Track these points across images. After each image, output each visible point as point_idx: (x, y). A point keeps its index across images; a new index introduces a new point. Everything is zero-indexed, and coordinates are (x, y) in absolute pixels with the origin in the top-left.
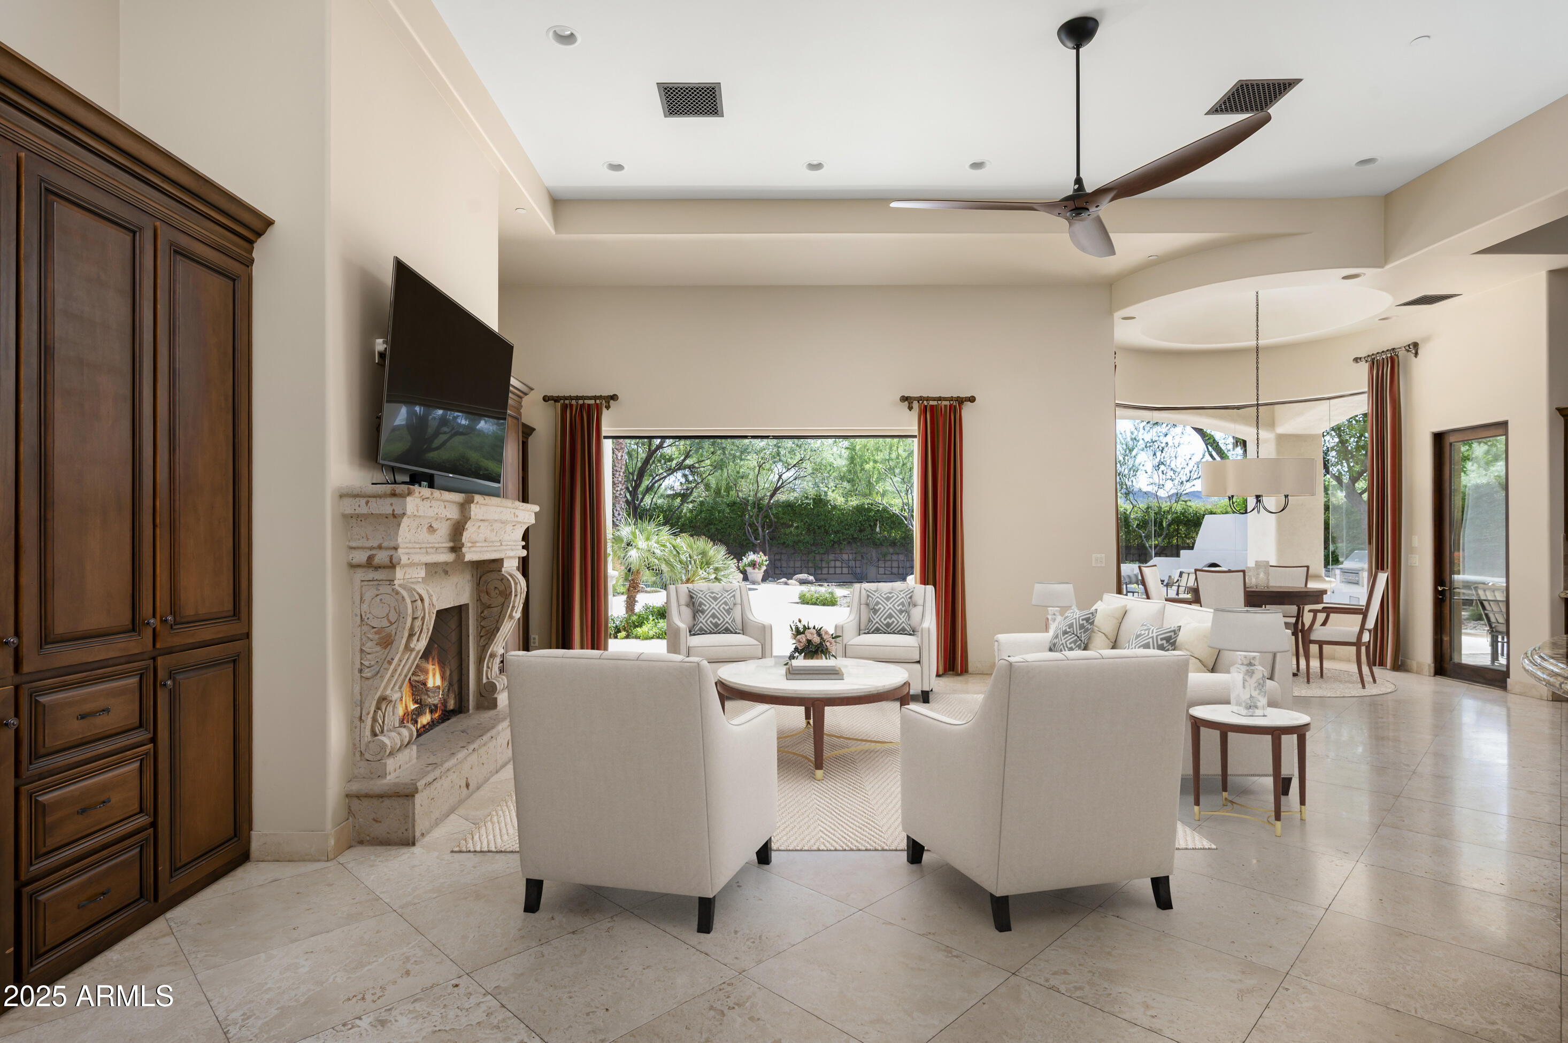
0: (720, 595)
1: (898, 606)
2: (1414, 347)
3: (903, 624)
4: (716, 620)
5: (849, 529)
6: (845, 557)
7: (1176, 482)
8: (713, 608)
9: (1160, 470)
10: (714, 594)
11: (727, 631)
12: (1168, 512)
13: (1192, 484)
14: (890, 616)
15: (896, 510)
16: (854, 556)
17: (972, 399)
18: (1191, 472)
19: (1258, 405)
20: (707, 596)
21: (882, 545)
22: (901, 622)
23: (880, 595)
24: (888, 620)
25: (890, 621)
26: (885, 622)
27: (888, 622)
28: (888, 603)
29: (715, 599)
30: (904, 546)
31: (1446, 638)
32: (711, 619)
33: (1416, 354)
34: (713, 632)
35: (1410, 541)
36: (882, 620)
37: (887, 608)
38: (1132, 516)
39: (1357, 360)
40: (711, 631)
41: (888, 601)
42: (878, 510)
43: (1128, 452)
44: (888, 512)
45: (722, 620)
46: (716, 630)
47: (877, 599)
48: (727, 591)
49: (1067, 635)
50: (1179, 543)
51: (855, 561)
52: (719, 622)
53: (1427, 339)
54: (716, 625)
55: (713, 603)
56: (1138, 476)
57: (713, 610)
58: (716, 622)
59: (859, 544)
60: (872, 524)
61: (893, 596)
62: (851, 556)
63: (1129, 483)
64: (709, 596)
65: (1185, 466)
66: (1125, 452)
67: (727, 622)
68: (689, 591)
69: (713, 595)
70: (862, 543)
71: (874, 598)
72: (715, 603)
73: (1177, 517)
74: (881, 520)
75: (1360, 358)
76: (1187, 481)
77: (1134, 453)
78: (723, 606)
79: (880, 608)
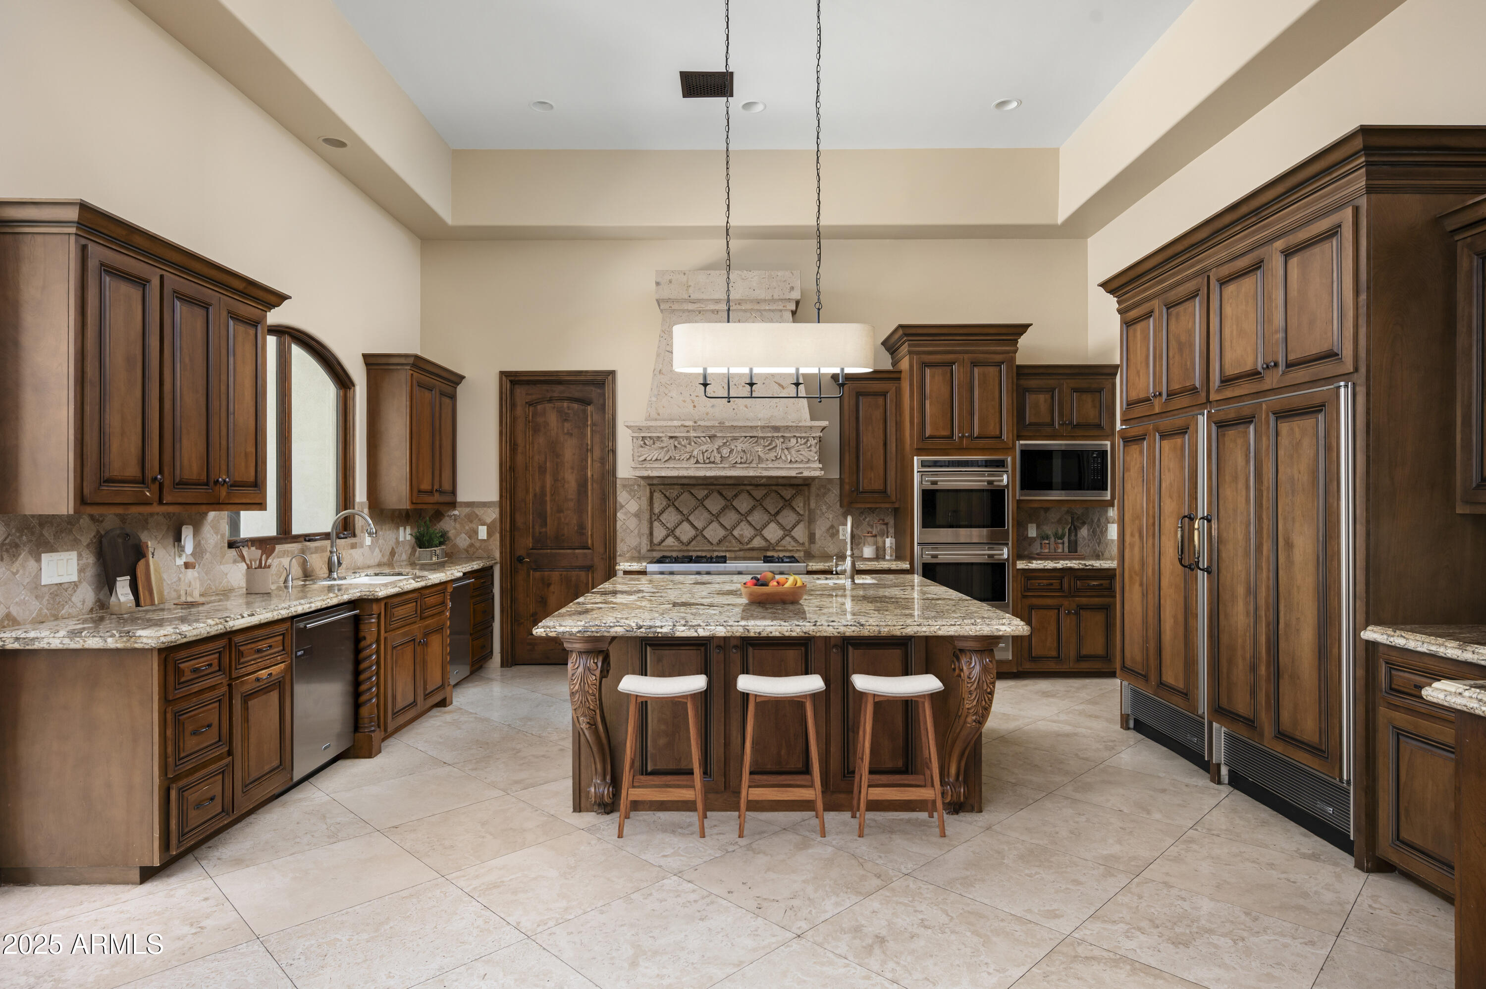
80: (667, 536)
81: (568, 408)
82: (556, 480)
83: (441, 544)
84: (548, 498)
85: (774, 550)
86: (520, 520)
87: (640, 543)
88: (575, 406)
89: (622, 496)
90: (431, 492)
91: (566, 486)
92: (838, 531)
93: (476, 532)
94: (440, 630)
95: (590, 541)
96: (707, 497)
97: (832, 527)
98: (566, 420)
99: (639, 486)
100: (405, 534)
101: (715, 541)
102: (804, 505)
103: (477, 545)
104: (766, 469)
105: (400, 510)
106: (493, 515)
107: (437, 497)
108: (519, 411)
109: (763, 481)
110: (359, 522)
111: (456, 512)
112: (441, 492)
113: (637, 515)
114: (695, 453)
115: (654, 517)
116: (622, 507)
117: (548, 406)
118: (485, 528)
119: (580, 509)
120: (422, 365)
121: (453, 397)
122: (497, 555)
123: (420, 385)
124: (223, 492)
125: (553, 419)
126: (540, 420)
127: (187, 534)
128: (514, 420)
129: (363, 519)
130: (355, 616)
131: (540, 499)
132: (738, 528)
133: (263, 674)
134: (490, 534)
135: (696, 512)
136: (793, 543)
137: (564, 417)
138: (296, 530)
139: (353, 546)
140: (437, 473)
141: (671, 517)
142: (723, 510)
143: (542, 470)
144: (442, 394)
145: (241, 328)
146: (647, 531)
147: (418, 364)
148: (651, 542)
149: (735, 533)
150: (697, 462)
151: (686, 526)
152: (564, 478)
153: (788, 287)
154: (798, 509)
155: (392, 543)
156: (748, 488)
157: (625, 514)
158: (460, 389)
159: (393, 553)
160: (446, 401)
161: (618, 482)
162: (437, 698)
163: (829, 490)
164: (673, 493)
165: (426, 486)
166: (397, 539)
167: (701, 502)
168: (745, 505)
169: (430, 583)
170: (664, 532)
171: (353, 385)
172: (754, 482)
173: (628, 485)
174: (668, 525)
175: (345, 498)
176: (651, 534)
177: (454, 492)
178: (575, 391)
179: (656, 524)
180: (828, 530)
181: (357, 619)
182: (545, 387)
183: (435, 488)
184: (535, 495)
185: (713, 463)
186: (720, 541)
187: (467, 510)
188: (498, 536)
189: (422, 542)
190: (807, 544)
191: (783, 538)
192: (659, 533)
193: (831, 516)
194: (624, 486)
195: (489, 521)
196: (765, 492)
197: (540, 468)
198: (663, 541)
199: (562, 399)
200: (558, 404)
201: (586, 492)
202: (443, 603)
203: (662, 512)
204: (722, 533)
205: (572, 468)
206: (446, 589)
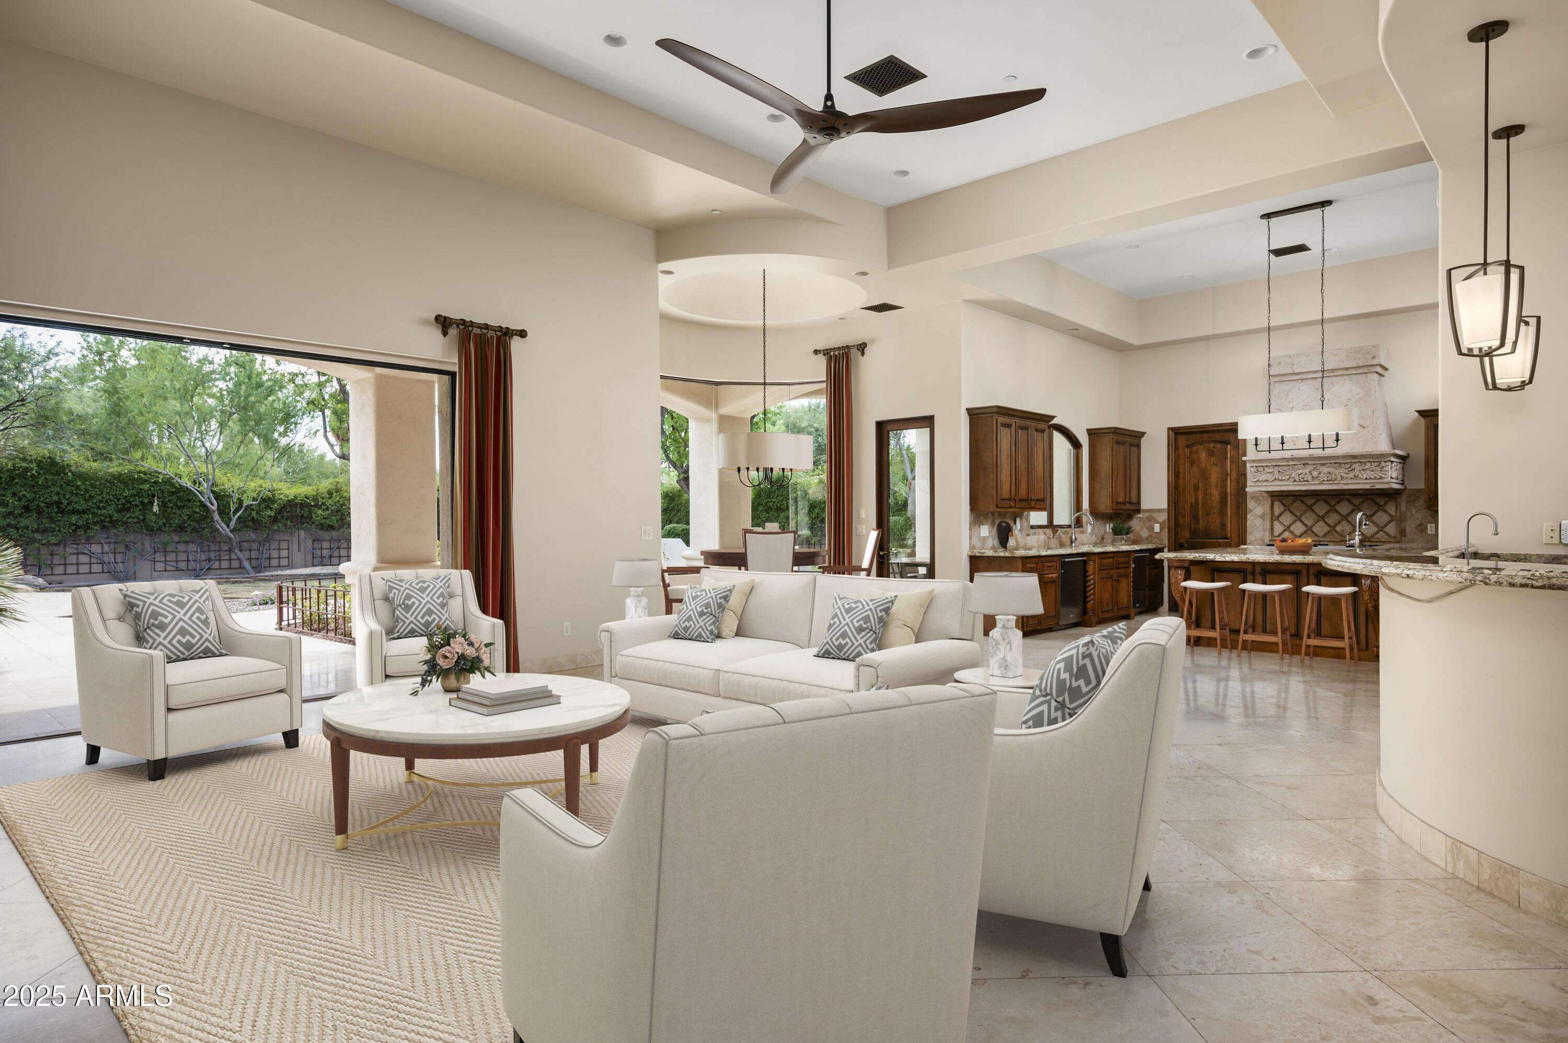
0: (187, 598)
1: (438, 598)
2: (862, 347)
3: (447, 622)
4: (188, 637)
5: (104, 508)
6: (96, 548)
8: (180, 619)
10: (177, 598)
11: (208, 653)
14: (429, 612)
15: (186, 482)
16: (112, 547)
17: (522, 334)
19: (765, 384)
20: (165, 601)
21: (162, 531)
22: (444, 618)
23: (410, 585)
24: (427, 617)
25: (430, 619)
26: (423, 621)
27: (427, 620)
28: (424, 596)
29: (181, 605)
30: (197, 532)
32: (179, 637)
33: (863, 354)
34: (182, 656)
35: (859, 513)
36: (419, 618)
37: (424, 602)
39: (817, 352)
40: (178, 657)
41: (423, 593)
42: (155, 482)
44: (172, 484)
45: (198, 637)
46: (187, 653)
47: (407, 591)
48: (197, 592)
49: (704, 617)
51: (115, 553)
52: (194, 641)
53: (873, 341)
54: (188, 646)
55: (179, 613)
57: (181, 623)
58: (188, 641)
59: (122, 529)
60: (146, 501)
61: (429, 586)
62: (106, 547)
64: (169, 601)
67: (207, 640)
68: (125, 596)
69: (175, 600)
70: (127, 527)
71: (402, 589)
72: (183, 612)
74: (160, 495)
75: (820, 351)
78: (197, 614)
79: (414, 603)
80: (1284, 531)
81: (1214, 447)
82: (1205, 494)
83: (1127, 534)
84: (1200, 506)
85: (1369, 541)
86: (1181, 520)
87: (1264, 536)
88: (1219, 446)
89: (1251, 504)
90: (1124, 503)
91: (1213, 498)
92: (1426, 528)
93: (1153, 528)
94: (1126, 576)
95: (1229, 534)
96: (1315, 503)
97: (1421, 525)
98: (1212, 456)
99: (1263, 497)
100: (1109, 527)
101: (1321, 535)
102: (1396, 508)
103: (1154, 535)
104: (1347, 484)
105: (1107, 513)
106: (1163, 517)
107: (1128, 506)
108: (1181, 451)
109: (1360, 492)
110: (1084, 519)
111: (1141, 516)
112: (1130, 503)
113: (1262, 517)
114: (1293, 475)
115: (1274, 518)
116: (1251, 511)
117: (1200, 447)
118: (1158, 525)
119: (1222, 513)
120: (1119, 432)
121: (1138, 446)
122: (1166, 542)
123: (1117, 443)
124: (1033, 503)
125: (1203, 455)
126: (1195, 456)
127: (1018, 521)
128: (1177, 457)
129: (1087, 518)
130: (1084, 560)
131: (1194, 506)
132: (1340, 526)
133: (1050, 576)
134: (1161, 529)
135: (1307, 514)
136: (1386, 536)
137: (1211, 453)
138: (1055, 523)
139: (1082, 532)
140: (1128, 492)
141: (1287, 519)
142: (1327, 512)
143: (1196, 489)
144: (1131, 445)
145: (1039, 434)
146: (1268, 527)
147: (1116, 431)
148: (1272, 535)
149: (1338, 529)
150: (1295, 481)
151: (1298, 524)
152: (1210, 494)
153: (1371, 356)
154: (1390, 512)
155: (1103, 532)
156: (1348, 497)
157: (1254, 516)
158: (1143, 440)
159: (1103, 538)
160: (1134, 449)
161: (1248, 495)
162: (1125, 613)
163: (1418, 497)
164: (1288, 501)
165: (1121, 500)
166: (1105, 531)
167: (1310, 508)
168: (1345, 509)
169: (1120, 550)
170: (1282, 528)
171: (1081, 446)
172: (1353, 493)
173: (1257, 497)
174: (1285, 523)
175: (1078, 506)
176: (1272, 529)
177: (1139, 503)
178: (1218, 437)
179: (1276, 523)
180: (1417, 527)
181: (1085, 562)
182: (1198, 435)
183: (1127, 500)
184: (1192, 504)
185: (1307, 481)
186: (1325, 535)
187: (1147, 514)
188: (1166, 530)
189: (1116, 532)
190: (1398, 537)
191: (1377, 533)
192: (1278, 528)
193: (1420, 517)
194: (1253, 498)
195: (1161, 521)
196: (1362, 500)
197: (1195, 487)
198: (1281, 534)
199: (1209, 442)
200: (1207, 445)
201: (1226, 502)
202: (1128, 562)
203: (1280, 515)
204: (1327, 529)
205: (1217, 486)
206: (1130, 555)
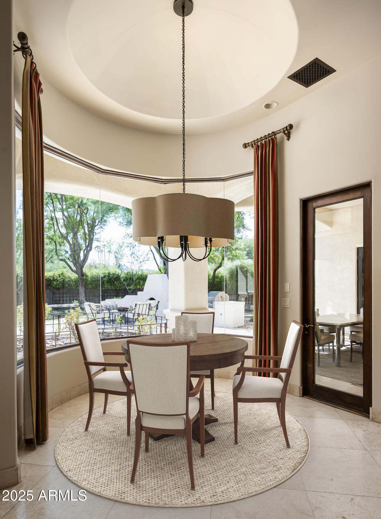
7: (138, 261)
9: (133, 256)
12: (136, 274)
13: (145, 262)
18: (144, 258)
31: (310, 366)
33: (289, 137)
35: (283, 287)
38: (121, 276)
39: (245, 146)
43: (120, 248)
50: (140, 288)
53: (298, 123)
56: (123, 259)
63: (120, 262)
65: (142, 255)
66: (119, 248)
73: (139, 277)
75: (248, 144)
76: (143, 261)
77: (122, 248)
